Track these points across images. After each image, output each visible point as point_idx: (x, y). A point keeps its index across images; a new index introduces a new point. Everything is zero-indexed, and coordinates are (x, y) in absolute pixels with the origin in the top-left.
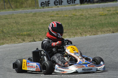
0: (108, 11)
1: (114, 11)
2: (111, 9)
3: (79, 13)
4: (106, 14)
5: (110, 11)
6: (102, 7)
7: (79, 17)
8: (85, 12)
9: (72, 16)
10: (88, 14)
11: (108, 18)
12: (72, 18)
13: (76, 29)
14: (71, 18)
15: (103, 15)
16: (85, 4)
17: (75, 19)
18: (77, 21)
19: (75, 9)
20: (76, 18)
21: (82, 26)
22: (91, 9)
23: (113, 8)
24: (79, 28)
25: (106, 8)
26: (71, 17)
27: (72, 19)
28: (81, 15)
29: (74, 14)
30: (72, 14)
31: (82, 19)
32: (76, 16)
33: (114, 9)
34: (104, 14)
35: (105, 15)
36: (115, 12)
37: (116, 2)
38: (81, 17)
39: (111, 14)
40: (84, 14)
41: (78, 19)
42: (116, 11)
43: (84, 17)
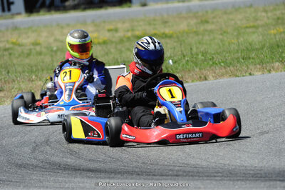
0: (109, 30)
1: (128, 31)
2: (119, 25)
3: (28, 37)
4: (106, 39)
5: (116, 30)
6: (93, 21)
7: (30, 50)
8: (44, 34)
9: (8, 46)
10: (56, 40)
11: (112, 50)
12: (10, 51)
13: (29, 80)
14: (6, 53)
15: (99, 44)
16: (42, 12)
17: (20, 55)
18: (27, 61)
19: (15, 28)
20: (23, 52)
21: (45, 72)
22: (62, 28)
23: (124, 22)
24: (36, 76)
25: (104, 22)
26: (6, 50)
27: (10, 54)
28: (36, 44)
29: (14, 41)
30: (8, 41)
31: (40, 53)
32: (20, 45)
33: (127, 25)
34: (101, 41)
35: (105, 43)
36: (129, 34)
37: (130, 7)
38: (35, 49)
39: (121, 41)
40: (41, 40)
41: (29, 55)
42: (133, 30)
43: (44, 50)
